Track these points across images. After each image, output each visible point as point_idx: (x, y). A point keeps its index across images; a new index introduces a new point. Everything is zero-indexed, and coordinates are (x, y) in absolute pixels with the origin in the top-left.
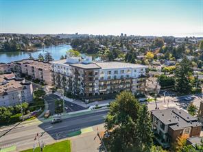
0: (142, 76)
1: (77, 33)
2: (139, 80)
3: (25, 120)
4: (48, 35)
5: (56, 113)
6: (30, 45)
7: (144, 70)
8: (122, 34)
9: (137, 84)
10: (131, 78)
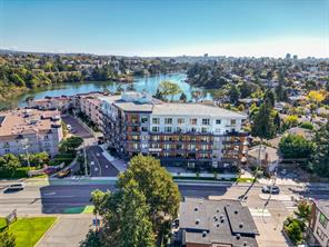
0: (234, 133)
1: (206, 55)
2: (228, 139)
3: (33, 176)
4: (158, 58)
5: (75, 174)
6: (128, 72)
7: (239, 123)
8: (288, 55)
9: (222, 147)
10: (211, 135)
